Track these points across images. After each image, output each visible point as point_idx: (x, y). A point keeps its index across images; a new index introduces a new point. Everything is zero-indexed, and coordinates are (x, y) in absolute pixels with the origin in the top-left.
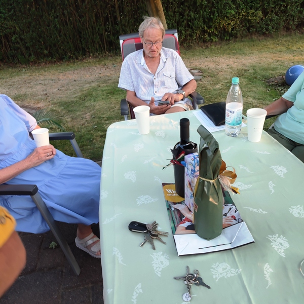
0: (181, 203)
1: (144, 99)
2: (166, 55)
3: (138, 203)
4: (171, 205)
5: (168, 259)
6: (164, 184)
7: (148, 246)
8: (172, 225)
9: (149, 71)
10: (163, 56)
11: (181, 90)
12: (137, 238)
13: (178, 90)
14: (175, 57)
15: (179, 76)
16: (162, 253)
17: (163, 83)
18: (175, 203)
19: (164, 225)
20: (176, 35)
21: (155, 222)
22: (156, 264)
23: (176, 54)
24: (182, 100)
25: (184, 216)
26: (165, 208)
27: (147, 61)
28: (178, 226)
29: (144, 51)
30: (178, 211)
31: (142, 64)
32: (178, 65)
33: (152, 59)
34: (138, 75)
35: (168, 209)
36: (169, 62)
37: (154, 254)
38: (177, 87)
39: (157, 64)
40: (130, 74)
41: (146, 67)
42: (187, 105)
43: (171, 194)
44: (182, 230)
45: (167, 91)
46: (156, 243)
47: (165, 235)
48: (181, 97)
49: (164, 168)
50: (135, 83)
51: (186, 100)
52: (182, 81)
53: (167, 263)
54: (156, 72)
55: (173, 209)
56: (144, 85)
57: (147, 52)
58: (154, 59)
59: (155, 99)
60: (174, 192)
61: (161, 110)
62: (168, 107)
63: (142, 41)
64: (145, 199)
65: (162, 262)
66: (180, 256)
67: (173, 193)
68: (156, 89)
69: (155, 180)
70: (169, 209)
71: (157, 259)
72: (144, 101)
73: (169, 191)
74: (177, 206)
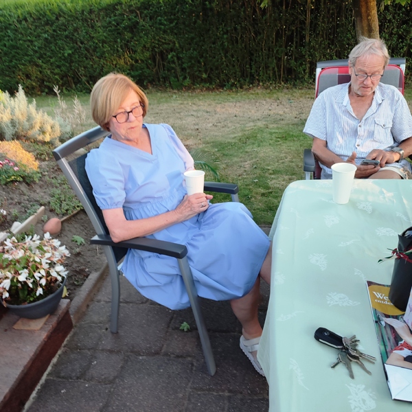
0: (396, 317)
3: (328, 302)
4: (381, 317)
5: (374, 399)
6: (370, 283)
7: (341, 369)
8: (383, 348)
12: (327, 354)
14: (396, 98)
16: (364, 386)
17: (371, 134)
18: (387, 316)
19: (369, 344)
20: (403, 67)
21: (354, 337)
22: (355, 401)
23: (398, 93)
24: (397, 162)
25: (401, 340)
26: (372, 319)
27: (353, 101)
28: (391, 352)
29: (350, 85)
30: (392, 328)
31: (345, 104)
33: (361, 97)
35: (376, 322)
36: (386, 104)
37: (351, 384)
38: (391, 143)
41: (350, 109)
42: (405, 170)
43: (381, 300)
44: (398, 360)
45: (376, 146)
46: (356, 368)
47: (371, 360)
48: (396, 157)
49: (380, 260)
50: (329, 129)
51: (403, 162)
53: (372, 404)
55: (383, 323)
57: (355, 87)
58: (363, 98)
59: (358, 155)
60: (386, 298)
63: (351, 72)
64: (340, 299)
65: (364, 401)
66: (395, 400)
67: (384, 300)
68: (358, 141)
69: (356, 274)
70: (378, 322)
71: (357, 394)
72: (337, 155)
73: (379, 295)
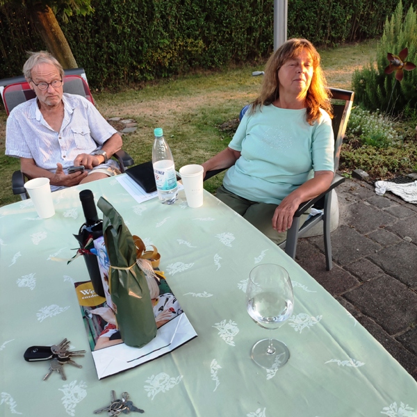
0: (102, 305)
1: (48, 168)
2: (72, 104)
3: (39, 319)
4: (88, 311)
5: (85, 389)
6: (77, 284)
7: (55, 377)
8: (91, 338)
9: (50, 128)
10: (67, 106)
11: (101, 149)
12: (39, 369)
13: (95, 151)
14: (85, 106)
15: (95, 131)
16: (75, 381)
17: (73, 144)
18: (94, 308)
19: (79, 341)
20: (84, 76)
21: (66, 340)
22: (68, 399)
23: (85, 101)
24: (104, 163)
25: (106, 323)
26: (80, 316)
27: (46, 115)
28: (98, 338)
29: (38, 101)
30: (98, 317)
31: (38, 119)
32: (91, 116)
34: (34, 135)
35: (84, 317)
36: (77, 113)
37: (64, 386)
38: (95, 147)
39: (61, 118)
40: (22, 135)
41: (44, 122)
42: (112, 169)
43: (88, 295)
44: (104, 342)
45: (80, 152)
46: (68, 369)
47: (80, 354)
48: (101, 159)
49: (69, 262)
50: (32, 147)
51: (110, 162)
52: (100, 137)
53: (83, 394)
54: (60, 129)
55: (90, 316)
56: (46, 149)
59: (64, 166)
60: (93, 292)
61: (74, 180)
62: (84, 174)
63: (32, 86)
64: (51, 310)
65: (76, 395)
66: (101, 379)
67: (90, 294)
68: (64, 153)
69: (65, 280)
70: (85, 316)
71: (69, 392)
72: (48, 170)
73: (85, 292)
74: (95, 311)
